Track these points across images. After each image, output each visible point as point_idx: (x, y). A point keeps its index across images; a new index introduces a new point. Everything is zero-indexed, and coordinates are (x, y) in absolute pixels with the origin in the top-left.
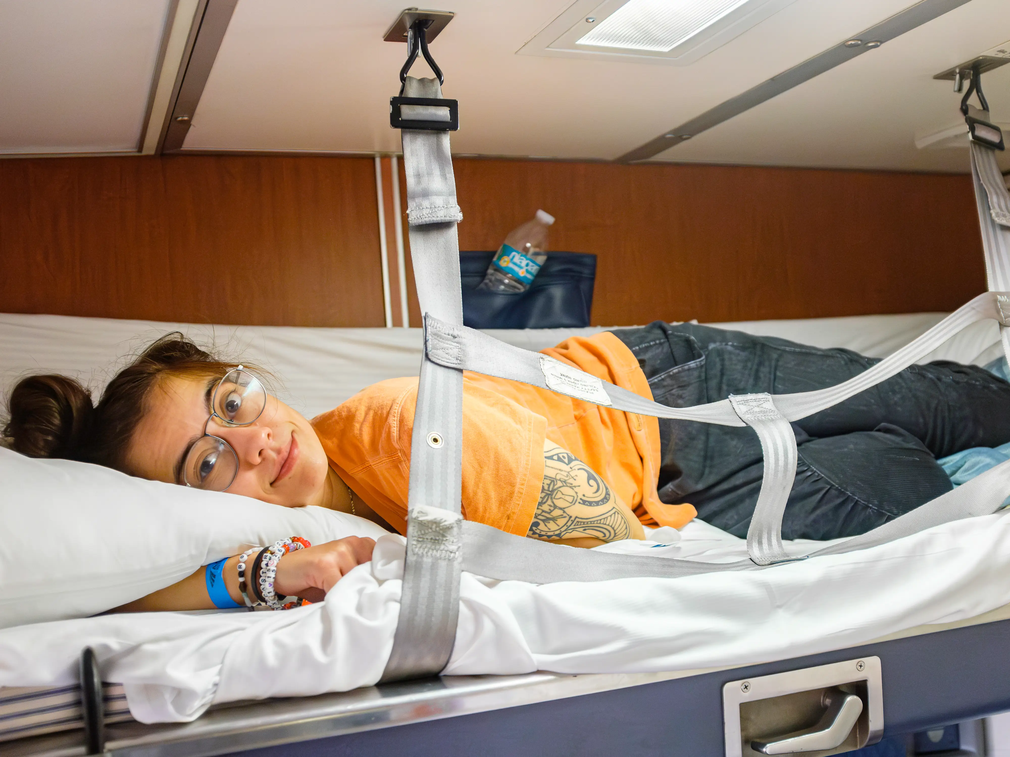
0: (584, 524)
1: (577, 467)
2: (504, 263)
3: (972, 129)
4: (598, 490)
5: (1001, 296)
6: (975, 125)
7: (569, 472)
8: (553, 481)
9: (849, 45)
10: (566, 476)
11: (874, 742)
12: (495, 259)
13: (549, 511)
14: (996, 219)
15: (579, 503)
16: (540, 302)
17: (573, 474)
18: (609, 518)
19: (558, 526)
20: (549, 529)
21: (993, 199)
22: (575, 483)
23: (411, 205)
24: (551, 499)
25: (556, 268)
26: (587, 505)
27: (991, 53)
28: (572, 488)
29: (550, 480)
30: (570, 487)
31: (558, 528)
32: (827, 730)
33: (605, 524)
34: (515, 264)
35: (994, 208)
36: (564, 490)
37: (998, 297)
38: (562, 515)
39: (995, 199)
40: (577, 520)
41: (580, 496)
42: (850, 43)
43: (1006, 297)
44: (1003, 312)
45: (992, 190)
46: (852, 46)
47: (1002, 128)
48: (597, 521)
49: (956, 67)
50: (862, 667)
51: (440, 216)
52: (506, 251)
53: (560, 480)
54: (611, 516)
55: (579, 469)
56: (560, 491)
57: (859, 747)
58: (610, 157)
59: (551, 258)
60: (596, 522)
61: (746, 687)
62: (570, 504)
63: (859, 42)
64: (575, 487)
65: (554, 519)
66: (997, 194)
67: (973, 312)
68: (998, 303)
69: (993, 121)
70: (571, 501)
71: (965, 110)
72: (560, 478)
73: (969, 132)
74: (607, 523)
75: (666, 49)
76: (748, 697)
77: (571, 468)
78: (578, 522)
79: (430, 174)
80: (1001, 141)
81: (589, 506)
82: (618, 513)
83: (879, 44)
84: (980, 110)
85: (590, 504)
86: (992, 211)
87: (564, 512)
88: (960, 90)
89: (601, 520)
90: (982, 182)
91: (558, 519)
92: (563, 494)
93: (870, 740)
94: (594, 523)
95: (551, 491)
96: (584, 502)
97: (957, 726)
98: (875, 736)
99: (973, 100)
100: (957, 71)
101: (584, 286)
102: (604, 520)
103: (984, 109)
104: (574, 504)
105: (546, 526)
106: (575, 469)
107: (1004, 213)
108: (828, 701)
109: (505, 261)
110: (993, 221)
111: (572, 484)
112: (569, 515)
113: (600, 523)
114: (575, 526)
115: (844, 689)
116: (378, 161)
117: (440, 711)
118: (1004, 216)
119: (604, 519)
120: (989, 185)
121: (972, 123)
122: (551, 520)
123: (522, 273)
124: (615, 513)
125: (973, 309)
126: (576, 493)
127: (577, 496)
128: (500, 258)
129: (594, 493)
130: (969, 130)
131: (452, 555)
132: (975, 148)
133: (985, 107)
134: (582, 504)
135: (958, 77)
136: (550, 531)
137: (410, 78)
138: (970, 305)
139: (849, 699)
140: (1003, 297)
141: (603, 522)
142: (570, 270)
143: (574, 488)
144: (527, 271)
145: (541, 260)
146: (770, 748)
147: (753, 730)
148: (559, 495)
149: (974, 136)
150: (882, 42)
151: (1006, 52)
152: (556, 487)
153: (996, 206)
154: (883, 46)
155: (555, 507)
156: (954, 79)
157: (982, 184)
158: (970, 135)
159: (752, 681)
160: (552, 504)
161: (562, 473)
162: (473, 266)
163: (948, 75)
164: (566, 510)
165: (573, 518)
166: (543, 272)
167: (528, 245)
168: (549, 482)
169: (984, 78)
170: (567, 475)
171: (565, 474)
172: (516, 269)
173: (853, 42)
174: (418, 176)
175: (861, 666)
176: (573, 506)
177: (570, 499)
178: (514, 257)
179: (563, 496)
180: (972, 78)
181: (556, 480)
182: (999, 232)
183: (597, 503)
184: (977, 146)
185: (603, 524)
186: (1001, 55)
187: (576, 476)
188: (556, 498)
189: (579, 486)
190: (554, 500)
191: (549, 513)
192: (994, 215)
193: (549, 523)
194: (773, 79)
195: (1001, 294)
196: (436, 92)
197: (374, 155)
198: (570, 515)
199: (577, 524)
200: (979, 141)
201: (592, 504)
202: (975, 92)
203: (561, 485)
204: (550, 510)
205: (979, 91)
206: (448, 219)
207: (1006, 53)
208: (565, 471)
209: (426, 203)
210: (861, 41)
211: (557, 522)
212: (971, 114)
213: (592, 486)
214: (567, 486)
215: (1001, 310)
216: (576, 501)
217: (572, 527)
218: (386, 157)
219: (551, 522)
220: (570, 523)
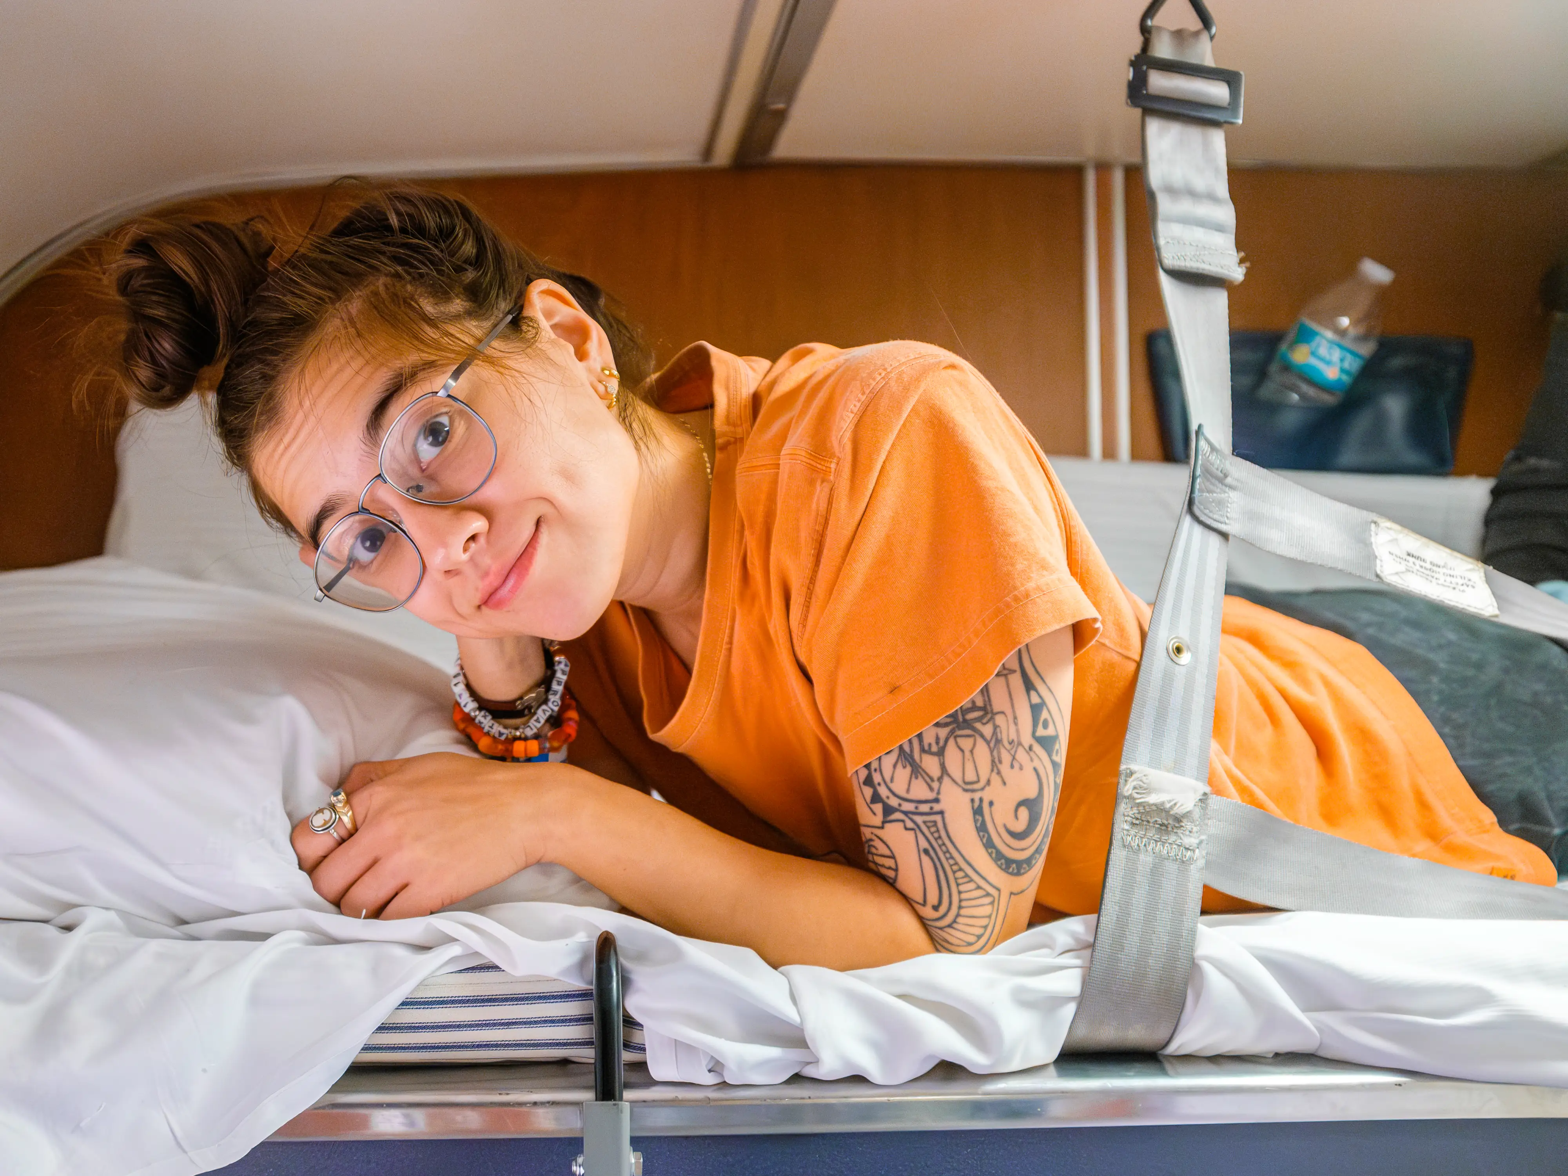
0: (936, 839)
1: (1036, 763)
2: (1300, 356)
4: (1014, 835)
7: (1020, 744)
8: (986, 713)
10: (1011, 739)
12: (1283, 347)
13: (926, 748)
15: (972, 801)
17: (1021, 755)
18: (972, 886)
19: (908, 791)
20: (892, 780)
22: (1005, 768)
24: (952, 732)
26: (976, 821)
28: (993, 766)
29: (984, 701)
30: (993, 761)
31: (903, 794)
33: (958, 885)
34: (1321, 358)
36: (982, 751)
38: (932, 780)
40: (938, 818)
41: (987, 795)
48: (956, 863)
52: (1303, 337)
53: (996, 727)
54: (979, 887)
55: (1035, 769)
56: (974, 745)
59: (1387, 344)
60: (952, 862)
62: (960, 782)
64: (999, 773)
65: (916, 770)
70: (968, 779)
72: (999, 726)
74: (962, 888)
77: (1031, 748)
78: (935, 823)
81: (976, 827)
82: (992, 903)
85: (981, 829)
87: (940, 779)
89: (961, 869)
91: (920, 777)
92: (972, 751)
94: (947, 859)
95: (965, 721)
96: (978, 811)
102: (963, 878)
104: (966, 790)
105: (895, 766)
106: (1032, 760)
109: (1301, 353)
111: (1000, 762)
112: (938, 793)
113: (954, 872)
114: (925, 822)
116: (1090, 175)
119: (967, 876)
122: (911, 765)
123: (1332, 375)
124: (988, 895)
126: (988, 782)
127: (983, 789)
128: (1293, 345)
129: (1005, 826)
134: (973, 808)
136: (891, 785)
137: (1159, 28)
141: (958, 879)
143: (995, 770)
144: (1341, 370)
145: (1368, 348)
148: (966, 743)
152: (978, 725)
155: (941, 753)
160: (942, 743)
161: (1012, 728)
162: (1248, 356)
164: (946, 780)
165: (937, 807)
166: (1369, 367)
168: (980, 703)
170: (1013, 741)
171: (1013, 736)
172: (1323, 367)
176: (960, 791)
177: (970, 776)
178: (1319, 344)
179: (967, 753)
181: (992, 719)
183: (989, 845)
185: (956, 879)
187: (1021, 768)
188: (959, 740)
189: (1005, 783)
190: (951, 742)
191: (923, 750)
193: (904, 767)
196: (1203, 55)
197: (1084, 164)
198: (941, 797)
199: (930, 824)
201: (982, 831)
203: (988, 737)
204: (930, 745)
208: (1018, 731)
211: (913, 779)
213: (1016, 817)
214: (992, 752)
216: (973, 791)
217: (919, 819)
218: (1103, 168)
219: (909, 769)
220: (924, 808)
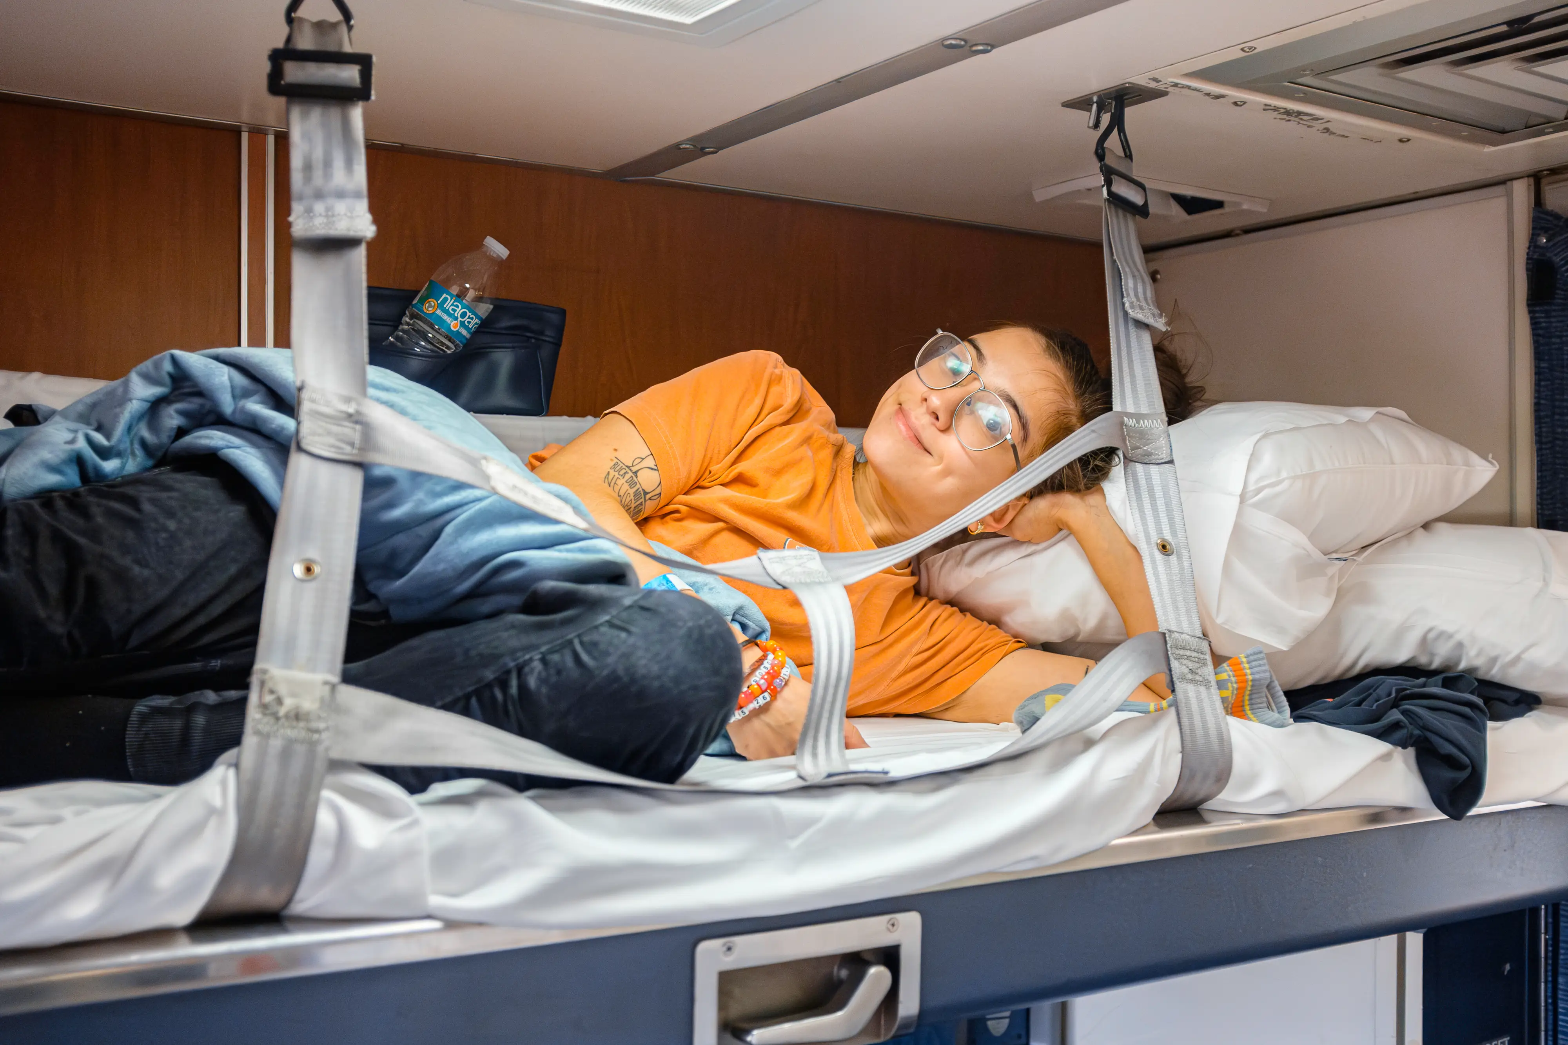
2: (430, 308)
3: (1109, 183)
5: (1128, 419)
6: (1112, 177)
9: (948, 44)
11: (904, 1032)
12: (415, 301)
14: (1130, 311)
16: (478, 371)
21: (1129, 283)
23: (297, 208)
25: (506, 322)
27: (1141, 80)
32: (839, 1014)
34: (446, 312)
35: (1128, 295)
37: (1126, 419)
39: (1131, 284)
42: (948, 42)
43: (1134, 420)
44: (1129, 441)
45: (1127, 269)
46: (951, 46)
47: (1147, 186)
49: (1094, 94)
50: (895, 927)
51: (341, 228)
52: (433, 293)
57: (882, 1039)
58: (597, 168)
59: (500, 308)
61: (729, 949)
63: (963, 43)
66: (1134, 276)
67: (1094, 435)
68: (1124, 427)
69: (1136, 175)
71: (1100, 154)
73: (1103, 186)
75: (689, 20)
76: (730, 962)
79: (328, 164)
80: (1146, 204)
83: (989, 48)
84: (1120, 157)
86: (1125, 300)
88: (1096, 125)
90: (1115, 257)
93: (899, 1028)
97: (1028, 1011)
98: (907, 1023)
99: (1113, 142)
100: (1095, 99)
101: (545, 352)
103: (1126, 156)
107: (1141, 304)
108: (844, 973)
109: (430, 306)
110: (1126, 314)
115: (867, 957)
116: (245, 137)
117: (275, 967)
118: (1141, 308)
120: (1124, 264)
121: (1109, 174)
123: (455, 327)
125: (1093, 431)
128: (423, 301)
130: (1103, 183)
131: (316, 736)
132: (1110, 208)
133: (1129, 156)
135: (1095, 106)
137: (301, 20)
138: (1088, 428)
139: (873, 970)
140: (1130, 420)
142: (526, 329)
144: (462, 324)
145: (485, 309)
146: (756, 1035)
147: (735, 1011)
149: (1110, 192)
150: (993, 47)
151: (1161, 81)
153: (1132, 293)
154: (995, 51)
156: (1090, 111)
157: (1115, 261)
158: (1105, 189)
159: (739, 941)
162: (383, 310)
163: (1081, 104)
166: (485, 326)
167: (468, 286)
169: (1130, 112)
172: (448, 319)
173: (953, 42)
174: (308, 167)
175: (893, 925)
178: (446, 300)
180: (1113, 111)
182: (1132, 329)
184: (1112, 206)
186: (1153, 85)
192: (1127, 305)
194: (838, 81)
195: (1130, 415)
196: (341, 44)
197: (240, 127)
200: (1116, 200)
202: (1116, 131)
205: (1122, 131)
206: (352, 234)
207: (1160, 83)
209: (319, 207)
210: (965, 41)
212: (1109, 160)
215: (1127, 437)
218: (258, 132)
